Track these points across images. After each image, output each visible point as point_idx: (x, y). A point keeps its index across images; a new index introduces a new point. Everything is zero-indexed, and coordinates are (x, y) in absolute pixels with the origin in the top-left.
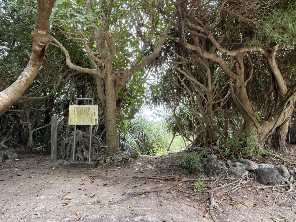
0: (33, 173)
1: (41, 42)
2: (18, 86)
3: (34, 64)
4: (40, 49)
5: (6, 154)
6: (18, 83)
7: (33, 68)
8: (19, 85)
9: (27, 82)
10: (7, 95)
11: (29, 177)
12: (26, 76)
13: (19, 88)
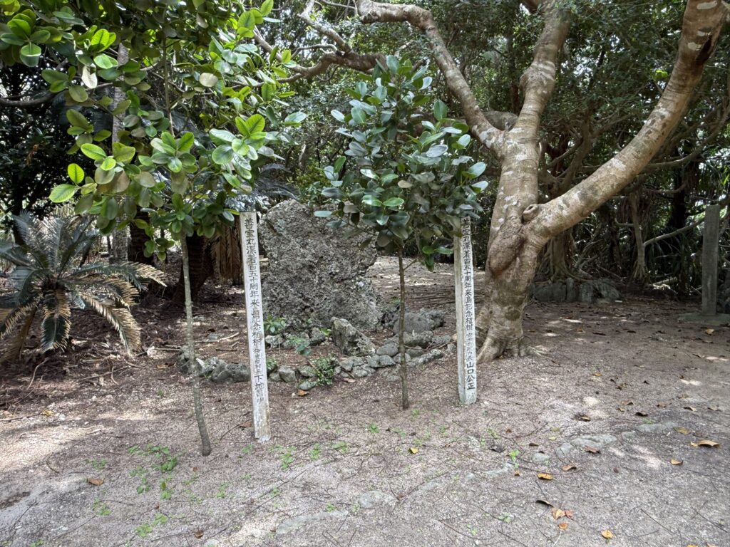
0: (660, 332)
1: (703, 30)
2: (645, 141)
3: (680, 86)
4: (700, 46)
5: (597, 287)
6: (645, 136)
7: (678, 96)
8: (646, 138)
9: (665, 130)
10: (624, 163)
11: (653, 339)
12: (663, 117)
13: (647, 146)
